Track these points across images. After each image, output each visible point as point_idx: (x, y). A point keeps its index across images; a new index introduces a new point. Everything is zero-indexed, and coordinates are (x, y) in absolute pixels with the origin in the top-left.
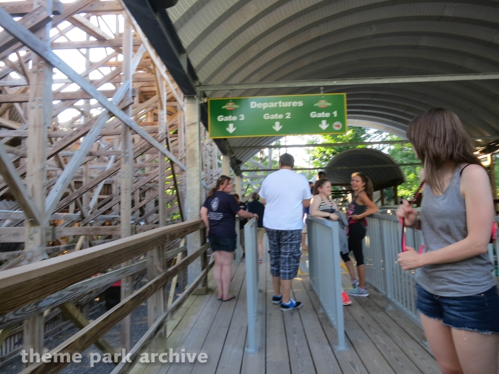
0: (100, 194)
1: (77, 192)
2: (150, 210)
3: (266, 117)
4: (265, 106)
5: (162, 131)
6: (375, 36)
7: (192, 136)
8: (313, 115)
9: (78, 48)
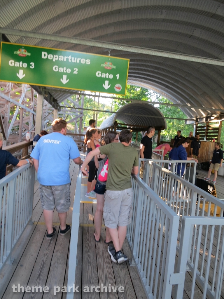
3: (56, 69)
4: (55, 58)
8: (98, 74)
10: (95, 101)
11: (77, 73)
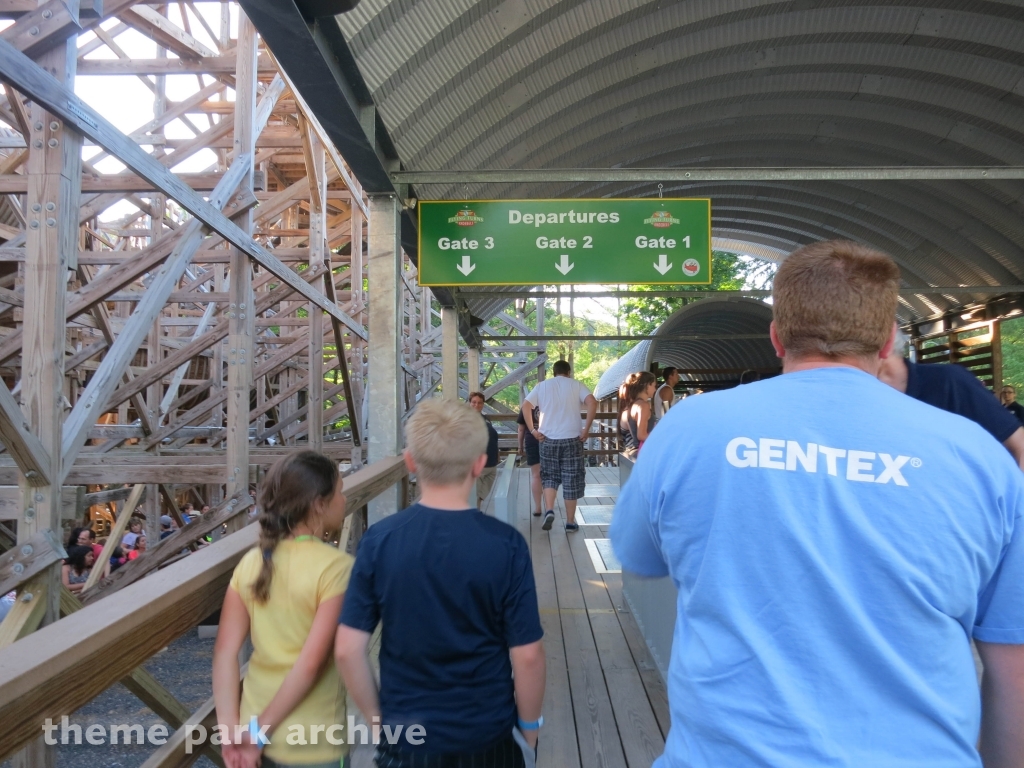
0: (185, 377)
1: (134, 383)
2: (289, 415)
3: (542, 243)
4: (539, 219)
5: (316, 257)
6: (772, 71)
7: (383, 281)
8: (641, 242)
9: (142, 75)
10: (559, 312)
11: (591, 246)
